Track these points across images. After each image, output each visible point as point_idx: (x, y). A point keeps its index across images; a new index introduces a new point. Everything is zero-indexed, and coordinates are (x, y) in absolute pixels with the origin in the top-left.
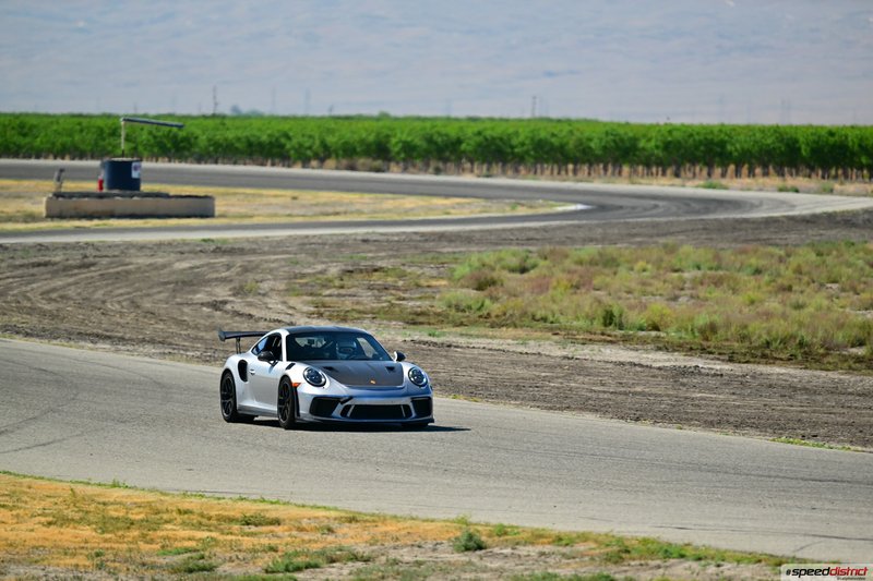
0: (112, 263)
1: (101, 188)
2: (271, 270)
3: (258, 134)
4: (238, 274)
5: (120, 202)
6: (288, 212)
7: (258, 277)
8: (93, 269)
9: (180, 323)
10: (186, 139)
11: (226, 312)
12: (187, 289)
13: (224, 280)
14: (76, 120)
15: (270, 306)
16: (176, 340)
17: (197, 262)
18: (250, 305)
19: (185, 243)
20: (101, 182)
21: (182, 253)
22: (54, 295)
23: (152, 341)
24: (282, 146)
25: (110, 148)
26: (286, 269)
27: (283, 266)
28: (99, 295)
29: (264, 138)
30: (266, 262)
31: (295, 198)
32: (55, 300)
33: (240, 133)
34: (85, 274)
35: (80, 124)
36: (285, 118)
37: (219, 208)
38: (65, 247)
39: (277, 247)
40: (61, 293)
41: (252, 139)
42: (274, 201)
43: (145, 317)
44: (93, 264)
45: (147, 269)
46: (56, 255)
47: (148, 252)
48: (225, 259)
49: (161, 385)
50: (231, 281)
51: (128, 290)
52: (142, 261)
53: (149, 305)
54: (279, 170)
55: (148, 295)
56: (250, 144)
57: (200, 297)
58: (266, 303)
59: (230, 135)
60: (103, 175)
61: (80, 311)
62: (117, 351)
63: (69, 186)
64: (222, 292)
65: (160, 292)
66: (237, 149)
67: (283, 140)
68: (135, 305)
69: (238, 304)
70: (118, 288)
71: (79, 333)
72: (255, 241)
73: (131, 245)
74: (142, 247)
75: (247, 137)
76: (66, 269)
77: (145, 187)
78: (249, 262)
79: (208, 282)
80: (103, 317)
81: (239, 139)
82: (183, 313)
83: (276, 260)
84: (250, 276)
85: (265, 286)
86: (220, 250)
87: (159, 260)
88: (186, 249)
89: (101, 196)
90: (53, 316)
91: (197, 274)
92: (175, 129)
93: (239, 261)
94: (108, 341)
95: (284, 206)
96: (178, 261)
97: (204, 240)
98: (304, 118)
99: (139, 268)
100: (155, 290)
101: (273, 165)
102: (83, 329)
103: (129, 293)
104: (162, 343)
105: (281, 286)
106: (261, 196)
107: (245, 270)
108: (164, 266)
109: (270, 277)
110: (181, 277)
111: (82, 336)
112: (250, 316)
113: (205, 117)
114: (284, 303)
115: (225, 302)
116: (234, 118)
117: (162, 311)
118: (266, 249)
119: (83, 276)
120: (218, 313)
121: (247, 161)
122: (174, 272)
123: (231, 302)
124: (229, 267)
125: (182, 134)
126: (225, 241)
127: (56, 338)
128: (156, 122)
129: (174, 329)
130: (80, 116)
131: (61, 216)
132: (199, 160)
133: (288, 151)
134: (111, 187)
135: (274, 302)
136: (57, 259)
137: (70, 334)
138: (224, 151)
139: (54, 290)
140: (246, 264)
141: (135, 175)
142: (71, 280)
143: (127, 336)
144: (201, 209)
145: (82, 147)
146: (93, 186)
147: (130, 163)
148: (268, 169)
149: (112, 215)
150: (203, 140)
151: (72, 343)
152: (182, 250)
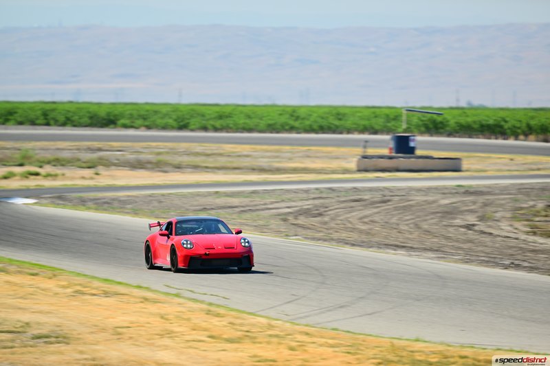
0: (401, 200)
1: (391, 153)
2: (501, 205)
3: (487, 118)
4: (481, 207)
5: (403, 161)
6: (507, 168)
7: (494, 209)
8: (390, 203)
9: (448, 238)
10: (441, 123)
11: (476, 231)
12: (450, 216)
13: (472, 211)
14: (373, 110)
15: (503, 228)
16: (446, 249)
17: (454, 200)
18: (490, 227)
19: (446, 188)
20: (391, 149)
21: (444, 194)
22: (366, 220)
23: (431, 250)
24: (501, 127)
25: (393, 128)
26: (510, 205)
27: (509, 203)
28: (394, 220)
29: (491, 122)
30: (499, 199)
31: (512, 160)
32: (366, 223)
33: (476, 119)
34: (385, 206)
35: (374, 113)
36: (502, 109)
37: (465, 165)
38: (371, 190)
39: (504, 190)
40: (370, 219)
41: (484, 123)
42: (498, 161)
43: (424, 234)
44: (389, 201)
45: (423, 203)
46: (366, 195)
47: (423, 193)
48: (471, 198)
49: (440, 277)
50: (476, 212)
51: (412, 217)
52: (420, 198)
53: (426, 227)
54: (500, 142)
55: (426, 220)
56: (482, 126)
57: (458, 222)
58: (499, 226)
59: (469, 120)
60: (392, 145)
61: (384, 230)
62: (410, 255)
63: (371, 151)
64: (471, 219)
65: (432, 219)
66: (473, 128)
67: (503, 123)
68: (417, 226)
69: (482, 226)
70: (405, 216)
71: (386, 244)
72: (489, 187)
73: (411, 189)
74: (419, 190)
75: (480, 121)
76: (373, 203)
77: (418, 152)
78: (488, 199)
79: (462, 212)
80: (399, 234)
81: (475, 122)
82: (449, 232)
83: (504, 199)
84: (489, 209)
85: (498, 215)
86: (468, 192)
87: (430, 198)
88: (446, 191)
89: (391, 158)
90: (368, 233)
91: (455, 208)
92: (435, 116)
93: (481, 199)
94: (404, 249)
95: (506, 165)
96: (443, 199)
97: (459, 186)
98: (514, 109)
99: (417, 203)
100: (428, 218)
101: (496, 139)
102: (387, 242)
103: (413, 219)
104: (437, 251)
105: (508, 215)
106: (490, 158)
107: (485, 205)
108: (434, 202)
109: (501, 209)
110: (445, 209)
111: (388, 246)
112: (491, 234)
113: (452, 108)
114: (511, 226)
115: (474, 225)
116: (469, 109)
117: (435, 231)
118: (497, 192)
119: (383, 208)
120: (470, 232)
121: (481, 136)
122: (440, 206)
123: (478, 225)
124: (474, 203)
125: (439, 119)
126: (470, 187)
127: (371, 247)
128: (422, 111)
129: (444, 242)
130: (373, 107)
131: (366, 171)
132: (450, 135)
133: (506, 130)
134: (398, 152)
135: (505, 225)
136: (366, 197)
137: (380, 244)
138: (466, 130)
139: (366, 217)
140: (484, 201)
141: (412, 144)
142: (376, 210)
143: (415, 246)
144: (453, 166)
145: (377, 127)
146: (385, 152)
147: (408, 137)
148: (493, 141)
149: (398, 170)
150: (452, 122)
151: (381, 250)
152: (444, 192)
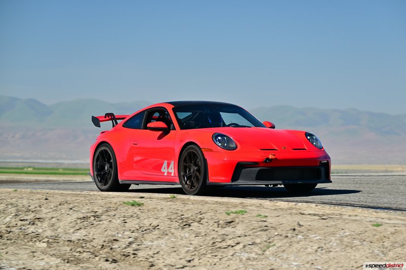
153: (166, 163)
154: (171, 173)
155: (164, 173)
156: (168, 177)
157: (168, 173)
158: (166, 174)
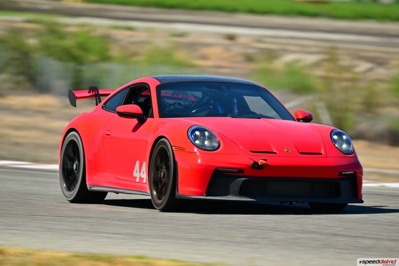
153: (138, 162)
154: (143, 178)
155: (136, 178)
156: (140, 184)
157: (140, 178)
158: (137, 180)
